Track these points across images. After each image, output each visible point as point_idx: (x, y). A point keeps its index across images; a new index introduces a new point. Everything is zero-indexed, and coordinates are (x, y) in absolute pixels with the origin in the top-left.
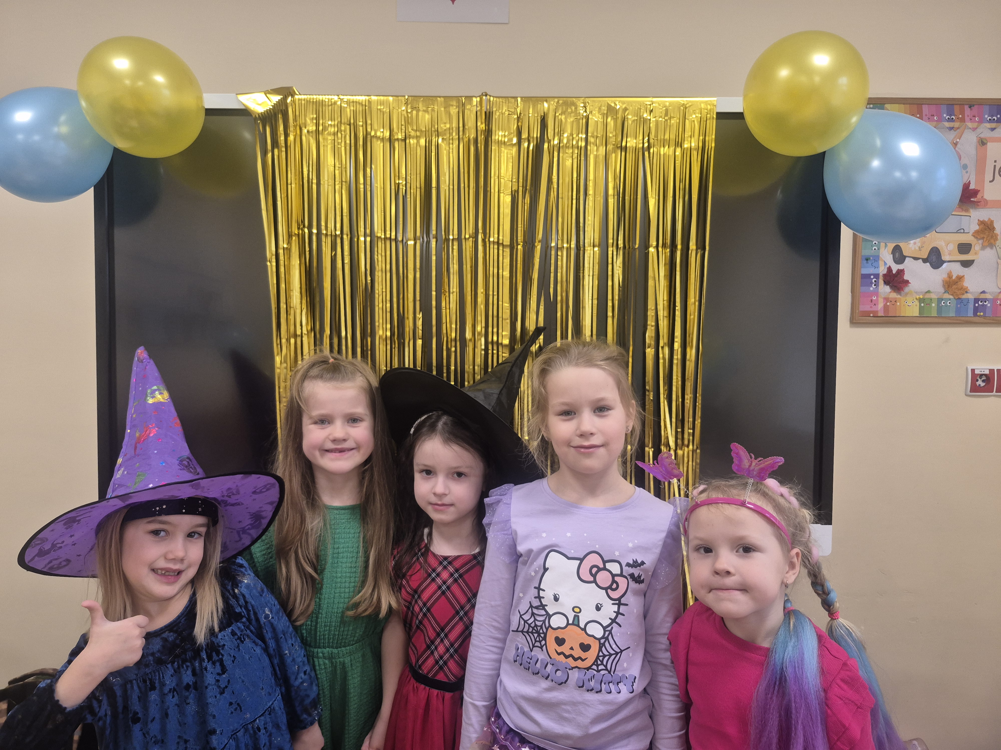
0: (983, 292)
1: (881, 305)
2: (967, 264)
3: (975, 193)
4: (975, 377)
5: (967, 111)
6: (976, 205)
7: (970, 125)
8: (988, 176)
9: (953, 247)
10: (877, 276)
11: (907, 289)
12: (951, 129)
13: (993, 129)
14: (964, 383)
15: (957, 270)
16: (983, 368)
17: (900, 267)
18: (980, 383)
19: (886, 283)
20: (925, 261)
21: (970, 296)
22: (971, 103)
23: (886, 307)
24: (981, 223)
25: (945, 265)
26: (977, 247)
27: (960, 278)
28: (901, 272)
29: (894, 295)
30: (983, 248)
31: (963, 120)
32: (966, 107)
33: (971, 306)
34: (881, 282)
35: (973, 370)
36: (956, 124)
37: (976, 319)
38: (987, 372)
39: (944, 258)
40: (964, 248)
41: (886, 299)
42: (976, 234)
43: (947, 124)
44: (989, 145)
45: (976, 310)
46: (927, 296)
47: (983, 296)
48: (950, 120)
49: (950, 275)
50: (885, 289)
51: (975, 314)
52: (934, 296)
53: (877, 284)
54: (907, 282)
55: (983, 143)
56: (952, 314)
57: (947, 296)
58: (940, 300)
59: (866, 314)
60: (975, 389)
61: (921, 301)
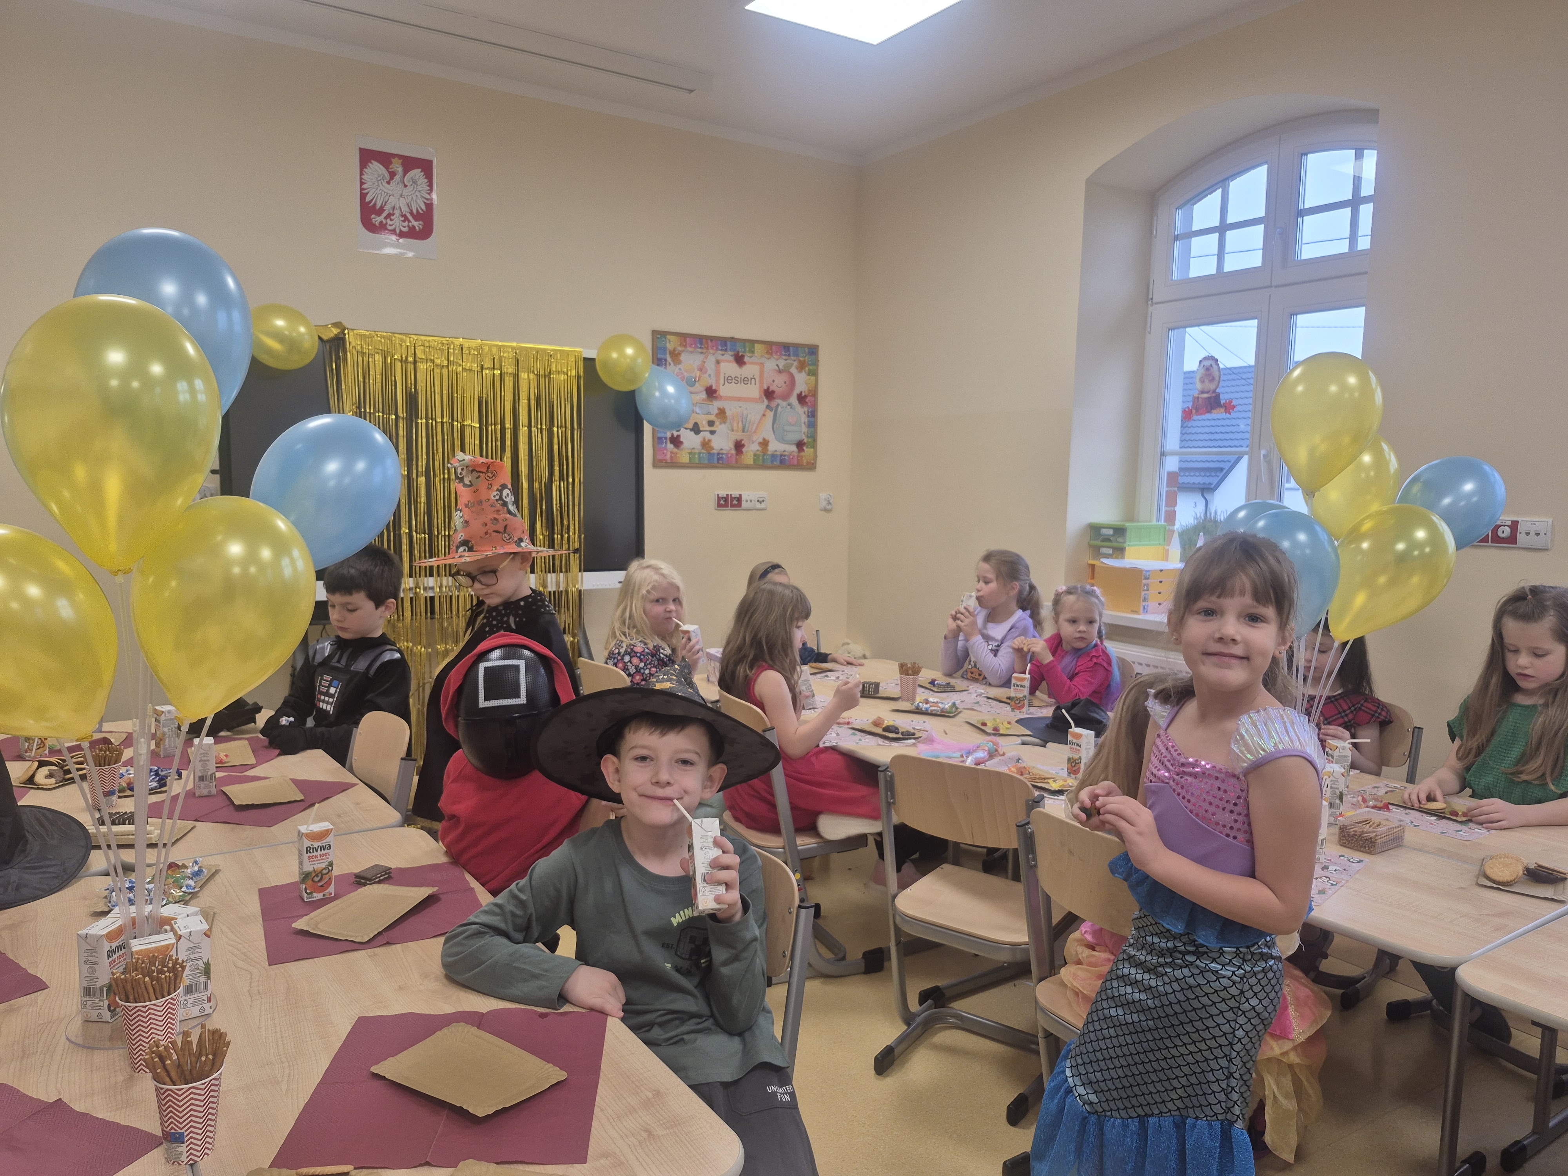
0: (722, 449)
1: (668, 456)
2: (713, 433)
3: (715, 391)
4: (719, 498)
5: (710, 343)
6: (716, 398)
7: (711, 351)
8: (722, 382)
9: (705, 423)
10: (666, 438)
11: (682, 447)
12: (702, 353)
13: (723, 355)
14: (713, 502)
15: (707, 435)
16: (723, 493)
17: (678, 433)
18: (722, 502)
19: (671, 442)
20: (691, 430)
21: (714, 451)
22: (712, 339)
23: (671, 457)
24: (719, 409)
25: (702, 433)
26: (717, 423)
27: (710, 441)
28: (679, 436)
29: (675, 450)
30: (721, 424)
31: (707, 348)
32: (709, 341)
33: (716, 457)
34: (668, 442)
35: (718, 495)
36: (704, 351)
37: (718, 465)
38: (725, 496)
39: (701, 429)
40: (711, 423)
41: (671, 453)
42: (717, 415)
43: (700, 350)
44: (722, 364)
45: (718, 459)
46: (693, 451)
47: (721, 452)
48: (701, 348)
49: (704, 439)
50: (670, 446)
51: (718, 462)
52: (696, 451)
53: (666, 443)
54: (682, 443)
55: (718, 362)
56: (706, 462)
57: (703, 451)
58: (700, 453)
59: (661, 461)
60: (719, 505)
61: (690, 454)
